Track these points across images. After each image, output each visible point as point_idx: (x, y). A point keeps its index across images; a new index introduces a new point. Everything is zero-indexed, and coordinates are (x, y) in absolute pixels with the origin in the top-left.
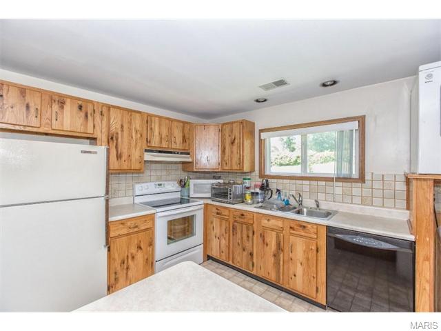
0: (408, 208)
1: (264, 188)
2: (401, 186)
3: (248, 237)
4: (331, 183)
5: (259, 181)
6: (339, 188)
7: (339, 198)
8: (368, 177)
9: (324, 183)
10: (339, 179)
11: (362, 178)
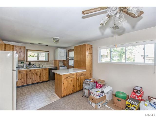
0: (54, 64)
1: (30, 64)
2: (53, 62)
3: (32, 75)
4: (44, 62)
5: (28, 63)
6: (45, 63)
7: (45, 65)
8: (50, 61)
9: (43, 62)
10: (46, 61)
11: (48, 61)
